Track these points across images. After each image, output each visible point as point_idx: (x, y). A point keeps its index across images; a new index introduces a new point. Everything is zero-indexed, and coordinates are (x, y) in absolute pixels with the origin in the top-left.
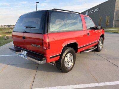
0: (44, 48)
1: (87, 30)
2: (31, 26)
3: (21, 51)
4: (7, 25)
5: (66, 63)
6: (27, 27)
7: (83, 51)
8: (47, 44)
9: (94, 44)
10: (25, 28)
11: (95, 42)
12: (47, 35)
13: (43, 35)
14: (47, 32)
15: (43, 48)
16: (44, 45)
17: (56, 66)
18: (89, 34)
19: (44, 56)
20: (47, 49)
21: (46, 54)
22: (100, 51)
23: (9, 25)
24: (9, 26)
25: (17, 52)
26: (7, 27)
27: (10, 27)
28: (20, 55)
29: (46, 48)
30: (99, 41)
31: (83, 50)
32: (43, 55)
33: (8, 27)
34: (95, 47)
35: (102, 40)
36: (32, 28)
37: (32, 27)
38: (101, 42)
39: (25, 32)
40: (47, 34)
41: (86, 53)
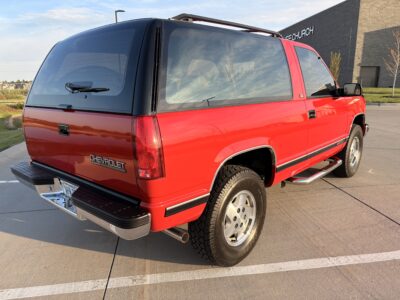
0: (141, 175)
1: (308, 98)
2: (91, 83)
3: (56, 180)
4: (13, 82)
5: (228, 224)
6: (74, 89)
7: (290, 180)
8: (153, 158)
9: (332, 152)
10: (67, 92)
11: (336, 145)
12: (152, 120)
13: (136, 122)
14: (154, 108)
15: (137, 173)
16: (142, 161)
17: (193, 243)
18: (313, 113)
19: (142, 204)
20: (152, 178)
21: (148, 200)
22: (351, 175)
23: (19, 82)
24: (19, 85)
25: (37, 187)
26: (12, 88)
27: (22, 87)
28: (49, 199)
29: (148, 176)
30: (347, 141)
31: (293, 173)
32: (136, 202)
33: (16, 87)
34: (336, 163)
35: (358, 135)
36: (93, 93)
37: (93, 87)
38: (354, 142)
39: (69, 109)
40: (154, 117)
41: (304, 184)
